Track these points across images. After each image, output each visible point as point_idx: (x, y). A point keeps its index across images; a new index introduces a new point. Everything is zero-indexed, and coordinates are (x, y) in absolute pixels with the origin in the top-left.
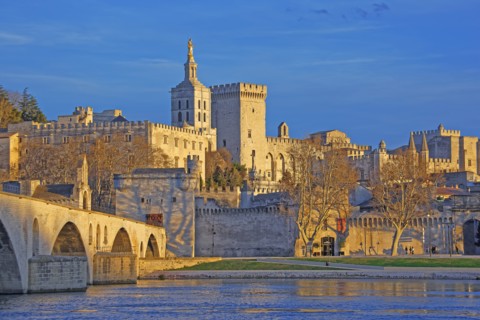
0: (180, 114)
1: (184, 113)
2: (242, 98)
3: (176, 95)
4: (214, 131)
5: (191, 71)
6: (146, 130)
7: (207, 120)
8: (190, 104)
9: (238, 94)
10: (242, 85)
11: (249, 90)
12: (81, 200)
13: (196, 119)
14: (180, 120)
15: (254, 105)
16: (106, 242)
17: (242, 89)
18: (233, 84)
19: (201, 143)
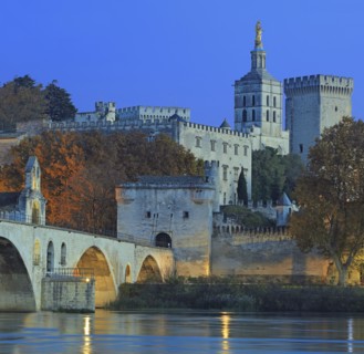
0: (245, 112)
1: (250, 110)
2: (322, 94)
3: (240, 88)
4: (286, 134)
5: (258, 60)
6: (172, 130)
7: (278, 120)
8: (256, 101)
9: (317, 88)
10: (322, 79)
11: (331, 84)
12: (29, 212)
13: (264, 118)
14: (245, 120)
15: (337, 103)
16: (63, 262)
17: (322, 83)
18: (312, 77)
19: (246, 147)
